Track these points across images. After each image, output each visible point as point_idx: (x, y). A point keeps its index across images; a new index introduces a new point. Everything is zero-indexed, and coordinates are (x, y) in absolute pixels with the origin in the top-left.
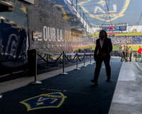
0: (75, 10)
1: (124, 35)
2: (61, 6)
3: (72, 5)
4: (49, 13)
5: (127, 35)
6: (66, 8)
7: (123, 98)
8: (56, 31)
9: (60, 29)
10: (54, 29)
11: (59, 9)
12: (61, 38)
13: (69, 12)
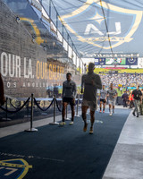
0: (55, 29)
1: (133, 72)
2: (31, 21)
3: (50, 20)
4: (11, 31)
5: (138, 72)
6: (40, 24)
7: (122, 170)
8: (22, 62)
9: (29, 57)
10: (18, 57)
11: (28, 25)
12: (30, 73)
13: (44, 31)
